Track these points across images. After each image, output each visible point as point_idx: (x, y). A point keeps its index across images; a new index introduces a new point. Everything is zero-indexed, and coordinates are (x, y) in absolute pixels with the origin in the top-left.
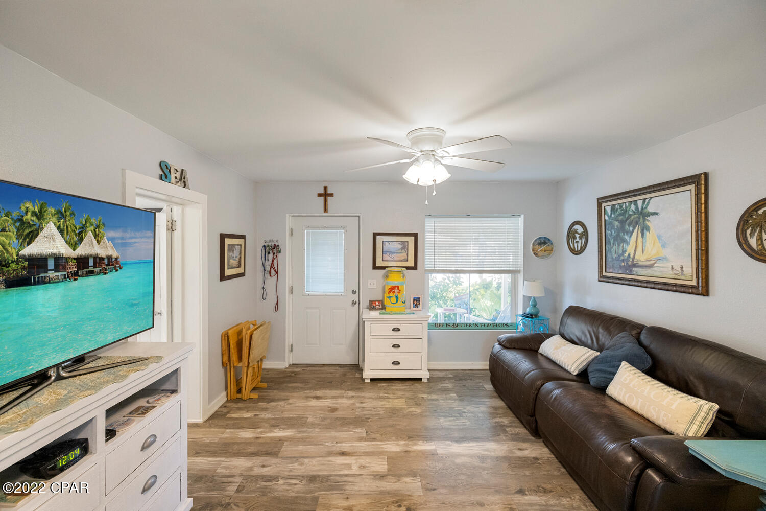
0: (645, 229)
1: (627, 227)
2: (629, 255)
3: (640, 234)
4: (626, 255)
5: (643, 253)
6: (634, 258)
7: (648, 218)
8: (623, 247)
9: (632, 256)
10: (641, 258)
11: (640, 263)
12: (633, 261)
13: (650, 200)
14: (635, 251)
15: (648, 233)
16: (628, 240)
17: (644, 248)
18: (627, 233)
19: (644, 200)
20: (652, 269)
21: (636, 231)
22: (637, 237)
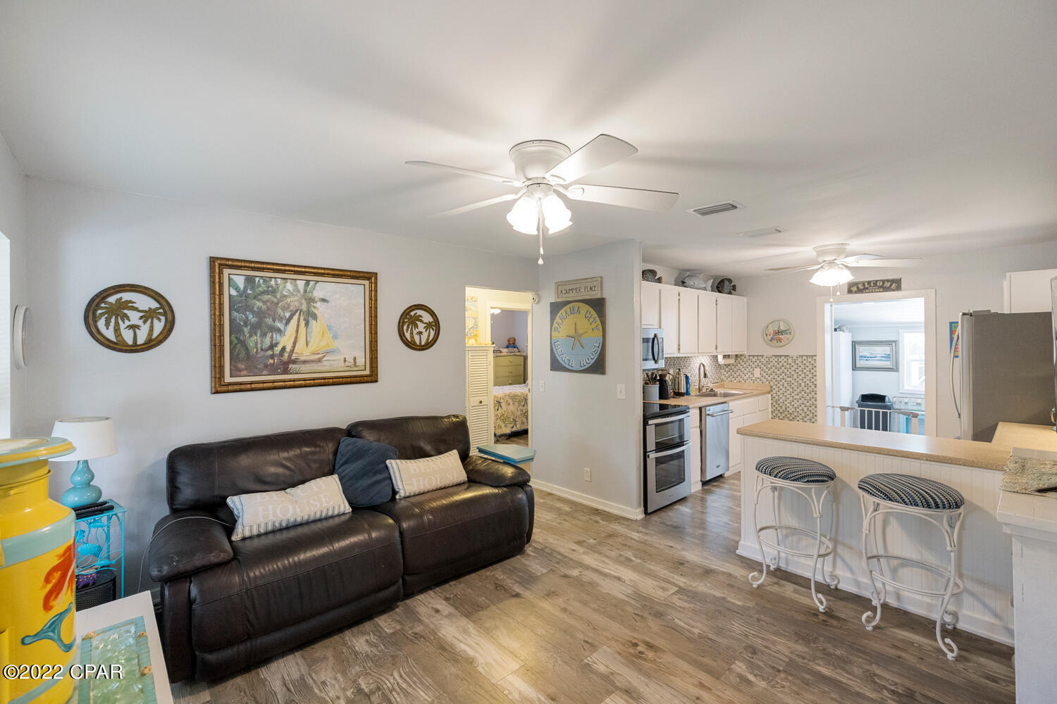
0: (310, 316)
1: (280, 311)
2: (284, 349)
3: (302, 323)
4: (277, 349)
5: (307, 346)
6: (292, 351)
7: (315, 305)
8: (272, 337)
9: (288, 349)
10: (302, 352)
11: (303, 358)
12: (290, 356)
13: (316, 284)
14: (295, 343)
15: (314, 322)
16: (283, 329)
17: (308, 339)
18: (281, 319)
19: (308, 282)
20: (320, 364)
21: (296, 317)
22: (298, 326)
